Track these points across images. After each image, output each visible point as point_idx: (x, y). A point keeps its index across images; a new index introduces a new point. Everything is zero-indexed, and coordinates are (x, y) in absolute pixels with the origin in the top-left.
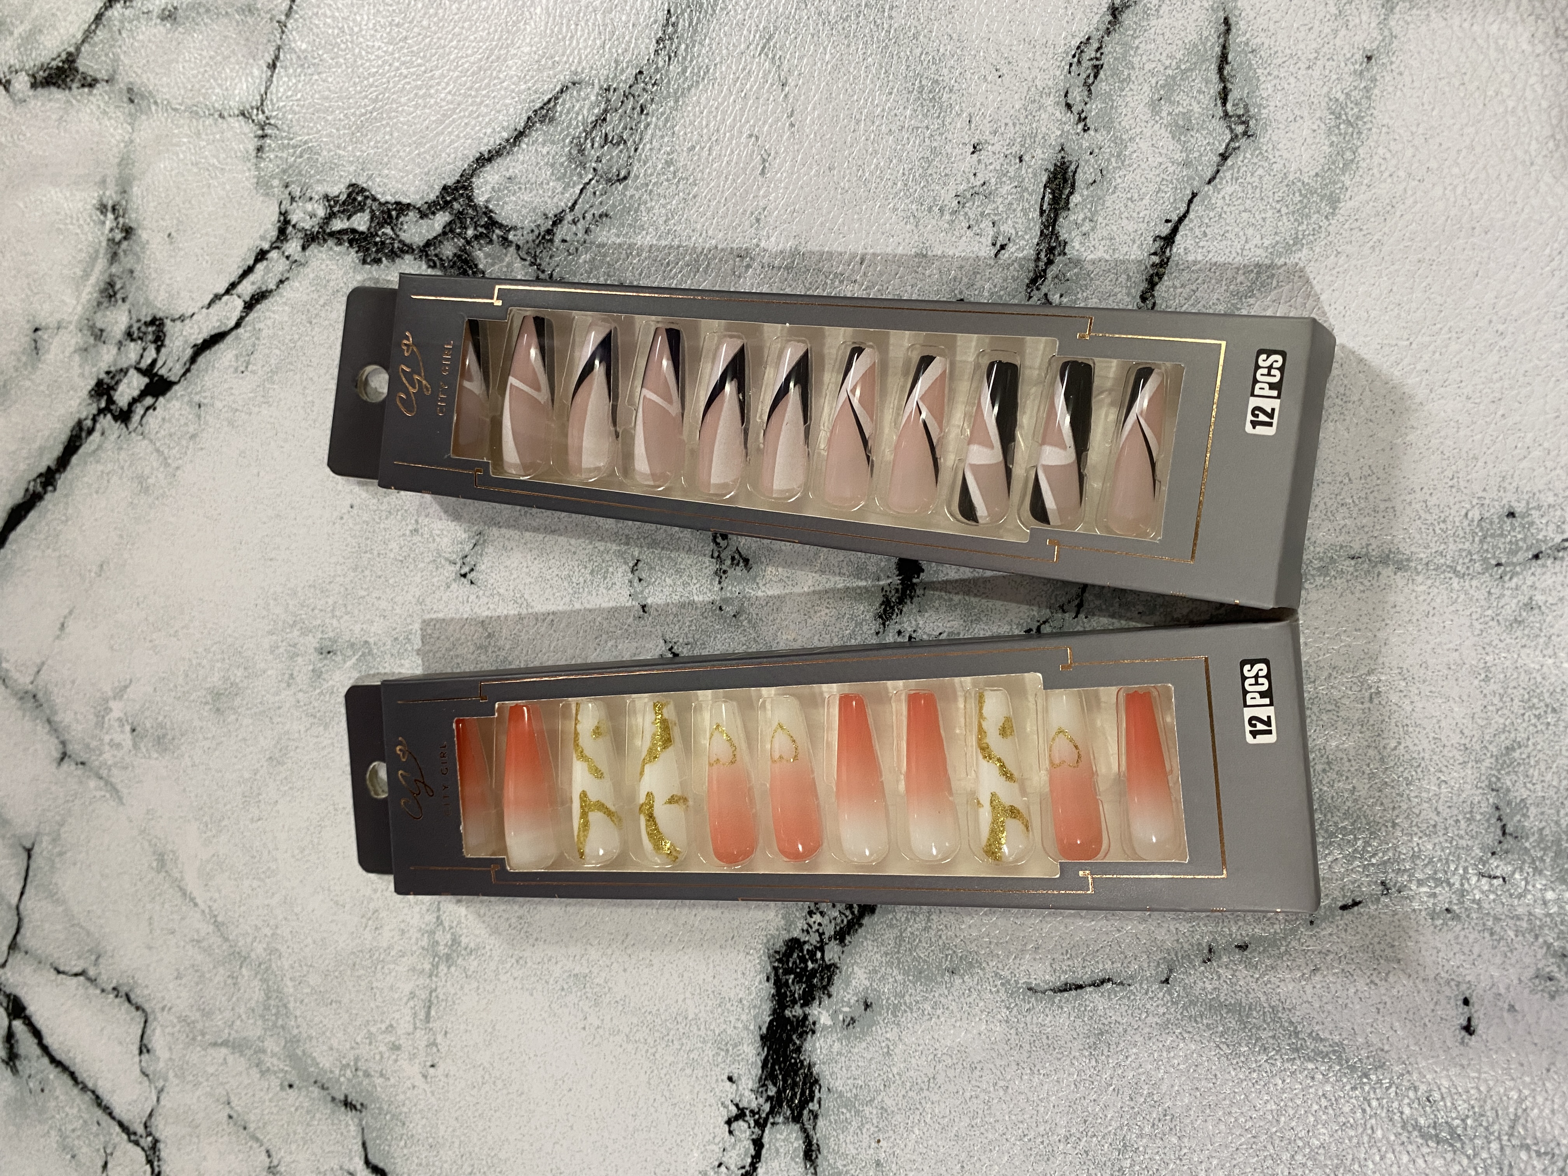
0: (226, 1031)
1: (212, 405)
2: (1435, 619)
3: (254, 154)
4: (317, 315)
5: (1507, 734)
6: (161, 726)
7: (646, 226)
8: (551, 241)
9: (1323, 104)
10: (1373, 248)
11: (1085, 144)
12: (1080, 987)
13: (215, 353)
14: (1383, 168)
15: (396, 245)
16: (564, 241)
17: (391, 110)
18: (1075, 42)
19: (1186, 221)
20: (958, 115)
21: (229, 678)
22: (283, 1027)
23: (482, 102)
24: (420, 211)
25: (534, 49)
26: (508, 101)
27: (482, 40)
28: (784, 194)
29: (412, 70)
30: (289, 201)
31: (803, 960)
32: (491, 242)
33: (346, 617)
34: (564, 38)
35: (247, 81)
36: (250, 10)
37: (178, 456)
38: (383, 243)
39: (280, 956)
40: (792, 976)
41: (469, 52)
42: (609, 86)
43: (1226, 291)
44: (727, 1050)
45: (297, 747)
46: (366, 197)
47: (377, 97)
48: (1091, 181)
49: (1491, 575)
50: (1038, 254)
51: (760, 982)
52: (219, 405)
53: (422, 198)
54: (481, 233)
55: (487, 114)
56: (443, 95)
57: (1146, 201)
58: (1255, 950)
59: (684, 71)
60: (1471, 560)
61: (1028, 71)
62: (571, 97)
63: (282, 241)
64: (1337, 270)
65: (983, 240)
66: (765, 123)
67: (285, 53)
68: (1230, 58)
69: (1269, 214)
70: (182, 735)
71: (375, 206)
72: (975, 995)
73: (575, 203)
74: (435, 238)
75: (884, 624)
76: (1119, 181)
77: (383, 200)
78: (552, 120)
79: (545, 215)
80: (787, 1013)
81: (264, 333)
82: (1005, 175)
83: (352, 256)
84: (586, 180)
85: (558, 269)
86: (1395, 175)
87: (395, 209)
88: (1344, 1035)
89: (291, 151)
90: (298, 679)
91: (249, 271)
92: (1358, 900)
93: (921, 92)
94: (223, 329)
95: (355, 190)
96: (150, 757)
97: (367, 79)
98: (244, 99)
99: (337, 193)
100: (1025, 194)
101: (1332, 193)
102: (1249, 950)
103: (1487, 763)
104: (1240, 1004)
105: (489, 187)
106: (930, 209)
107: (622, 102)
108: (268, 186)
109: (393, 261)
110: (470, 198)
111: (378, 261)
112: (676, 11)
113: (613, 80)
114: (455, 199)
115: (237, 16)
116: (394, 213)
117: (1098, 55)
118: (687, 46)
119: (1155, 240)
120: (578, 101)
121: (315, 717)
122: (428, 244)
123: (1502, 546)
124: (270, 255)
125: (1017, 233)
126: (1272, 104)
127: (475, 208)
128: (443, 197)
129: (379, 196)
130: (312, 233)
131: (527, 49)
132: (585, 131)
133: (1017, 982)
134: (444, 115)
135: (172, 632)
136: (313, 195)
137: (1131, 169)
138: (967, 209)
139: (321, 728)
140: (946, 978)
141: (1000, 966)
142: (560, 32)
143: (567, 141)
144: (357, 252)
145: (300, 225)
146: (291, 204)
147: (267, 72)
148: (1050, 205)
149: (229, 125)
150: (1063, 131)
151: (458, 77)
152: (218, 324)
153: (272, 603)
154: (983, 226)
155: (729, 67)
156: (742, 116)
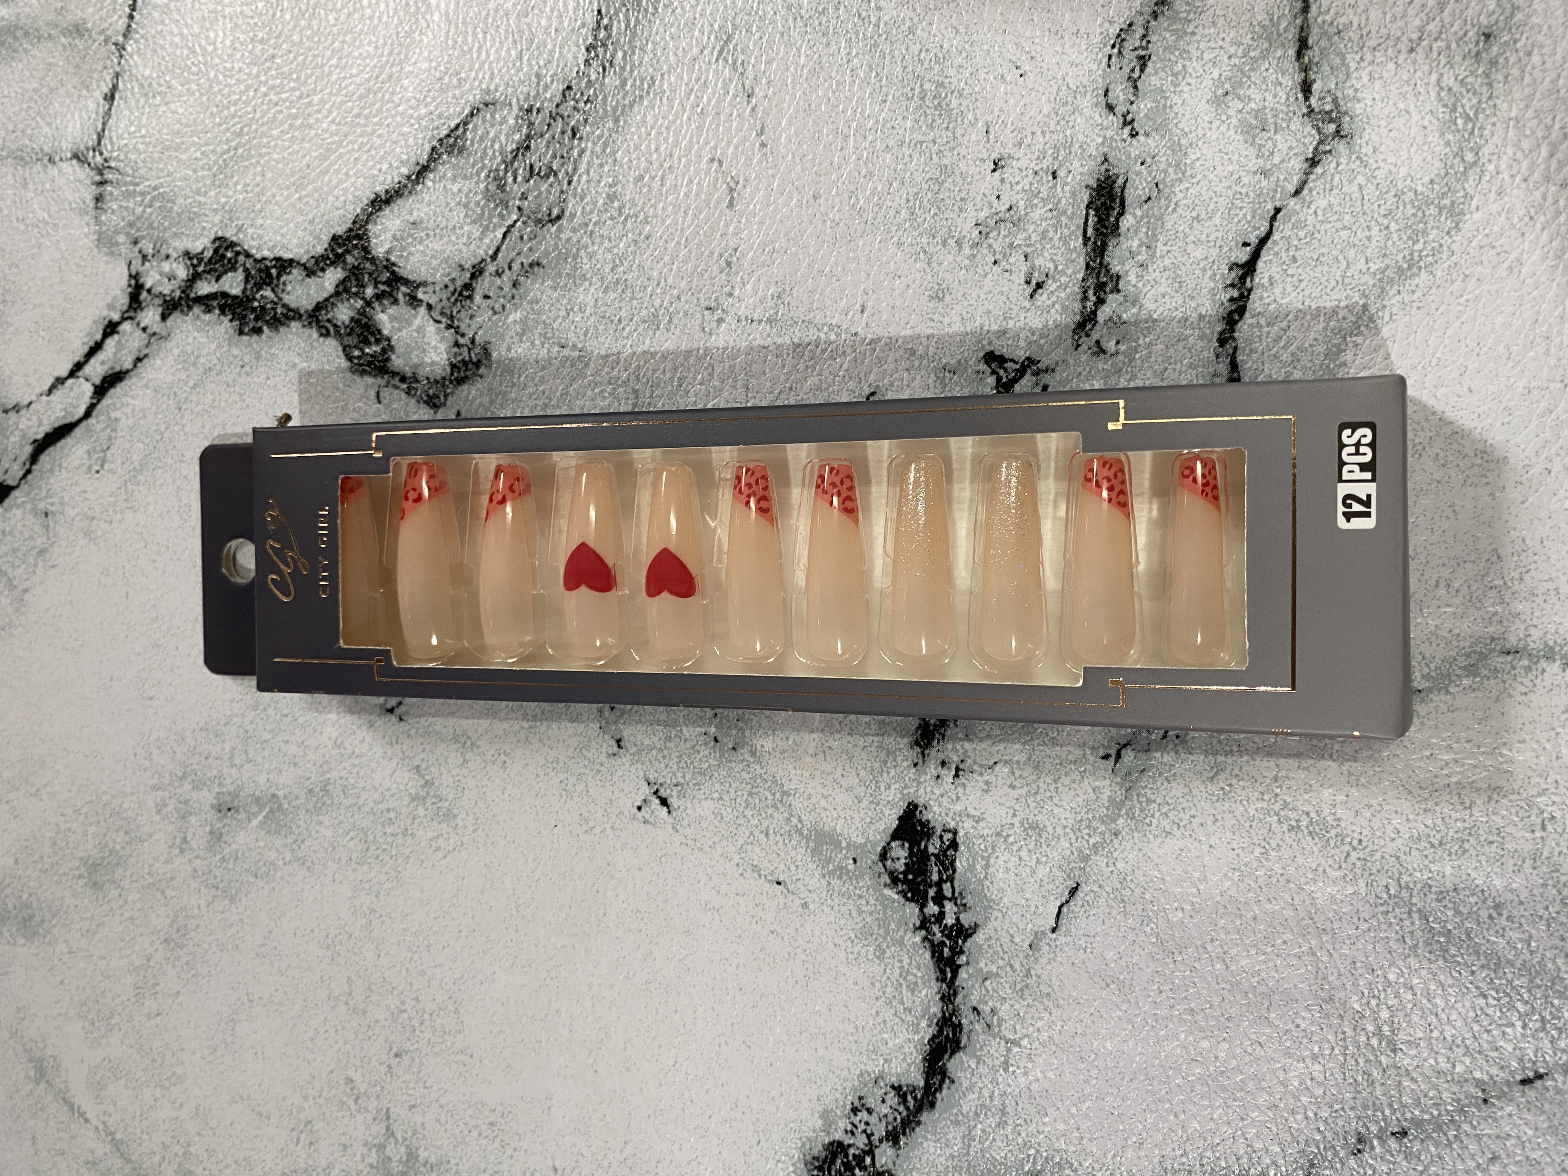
1: (62, 513)
3: (92, 205)
4: (186, 399)
6: (27, 905)
7: (588, 276)
8: (470, 297)
9: (1433, 94)
10: (1510, 269)
11: (1134, 153)
13: (62, 448)
14: (1515, 170)
15: (279, 311)
16: (487, 297)
17: (260, 146)
18: (1114, 30)
19: (1269, 244)
20: (972, 124)
21: (106, 845)
23: (374, 132)
24: (306, 268)
25: (434, 64)
26: (405, 129)
27: (369, 56)
28: (759, 230)
29: (284, 96)
30: (140, 260)
31: (849, 1167)
32: (396, 302)
33: (248, 767)
34: (471, 50)
35: (81, 116)
36: (78, 31)
37: (25, 576)
38: (263, 308)
41: (354, 71)
42: (531, 106)
43: (1325, 329)
45: (197, 926)
46: (238, 254)
47: (242, 129)
48: (1144, 198)
50: (1085, 292)
52: (71, 512)
53: (307, 251)
54: (383, 292)
55: (382, 146)
56: (325, 125)
57: (1217, 220)
58: (1416, 1137)
59: (624, 83)
61: (1056, 68)
62: (484, 121)
63: (135, 310)
64: (1464, 298)
65: (1014, 277)
66: (729, 143)
67: (124, 81)
68: (1311, 41)
69: (1375, 231)
70: (53, 916)
71: (249, 263)
73: (498, 250)
74: (327, 300)
75: (923, 754)
76: (1180, 196)
77: (258, 256)
78: (462, 150)
79: (460, 266)
81: (123, 423)
82: (1036, 196)
83: (225, 326)
84: (510, 222)
85: (481, 332)
87: (275, 266)
89: (139, 199)
90: (194, 844)
91: (95, 349)
92: (1542, 1071)
93: (923, 99)
94: (69, 420)
95: (222, 245)
96: (15, 943)
97: (228, 108)
98: (78, 140)
99: (200, 249)
100: (1063, 219)
101: (1453, 203)
102: (1408, 1137)
105: (389, 235)
106: (944, 243)
107: (549, 125)
108: (114, 244)
109: (277, 329)
110: (366, 250)
111: (258, 331)
112: (608, 12)
113: (535, 98)
114: (348, 252)
115: (63, 40)
116: (274, 271)
117: (1144, 43)
118: (625, 53)
119: (1231, 269)
120: (492, 126)
121: (217, 888)
122: (318, 307)
124: (122, 328)
125: (1056, 267)
126: (1369, 96)
127: (373, 260)
128: (333, 250)
129: (254, 251)
130: (173, 299)
131: (425, 65)
132: (504, 161)
134: (328, 150)
135: (33, 791)
136: (170, 251)
137: (1195, 180)
138: (991, 240)
139: (227, 902)
141: (1096, 1166)
142: (465, 42)
143: (483, 175)
144: (231, 321)
145: (157, 290)
146: (143, 264)
147: (104, 106)
148: (1096, 230)
149: (60, 171)
150: (1105, 137)
151: (342, 103)
152: (63, 413)
153: (156, 752)
154: (1011, 260)
155: (680, 77)
156: (700, 135)
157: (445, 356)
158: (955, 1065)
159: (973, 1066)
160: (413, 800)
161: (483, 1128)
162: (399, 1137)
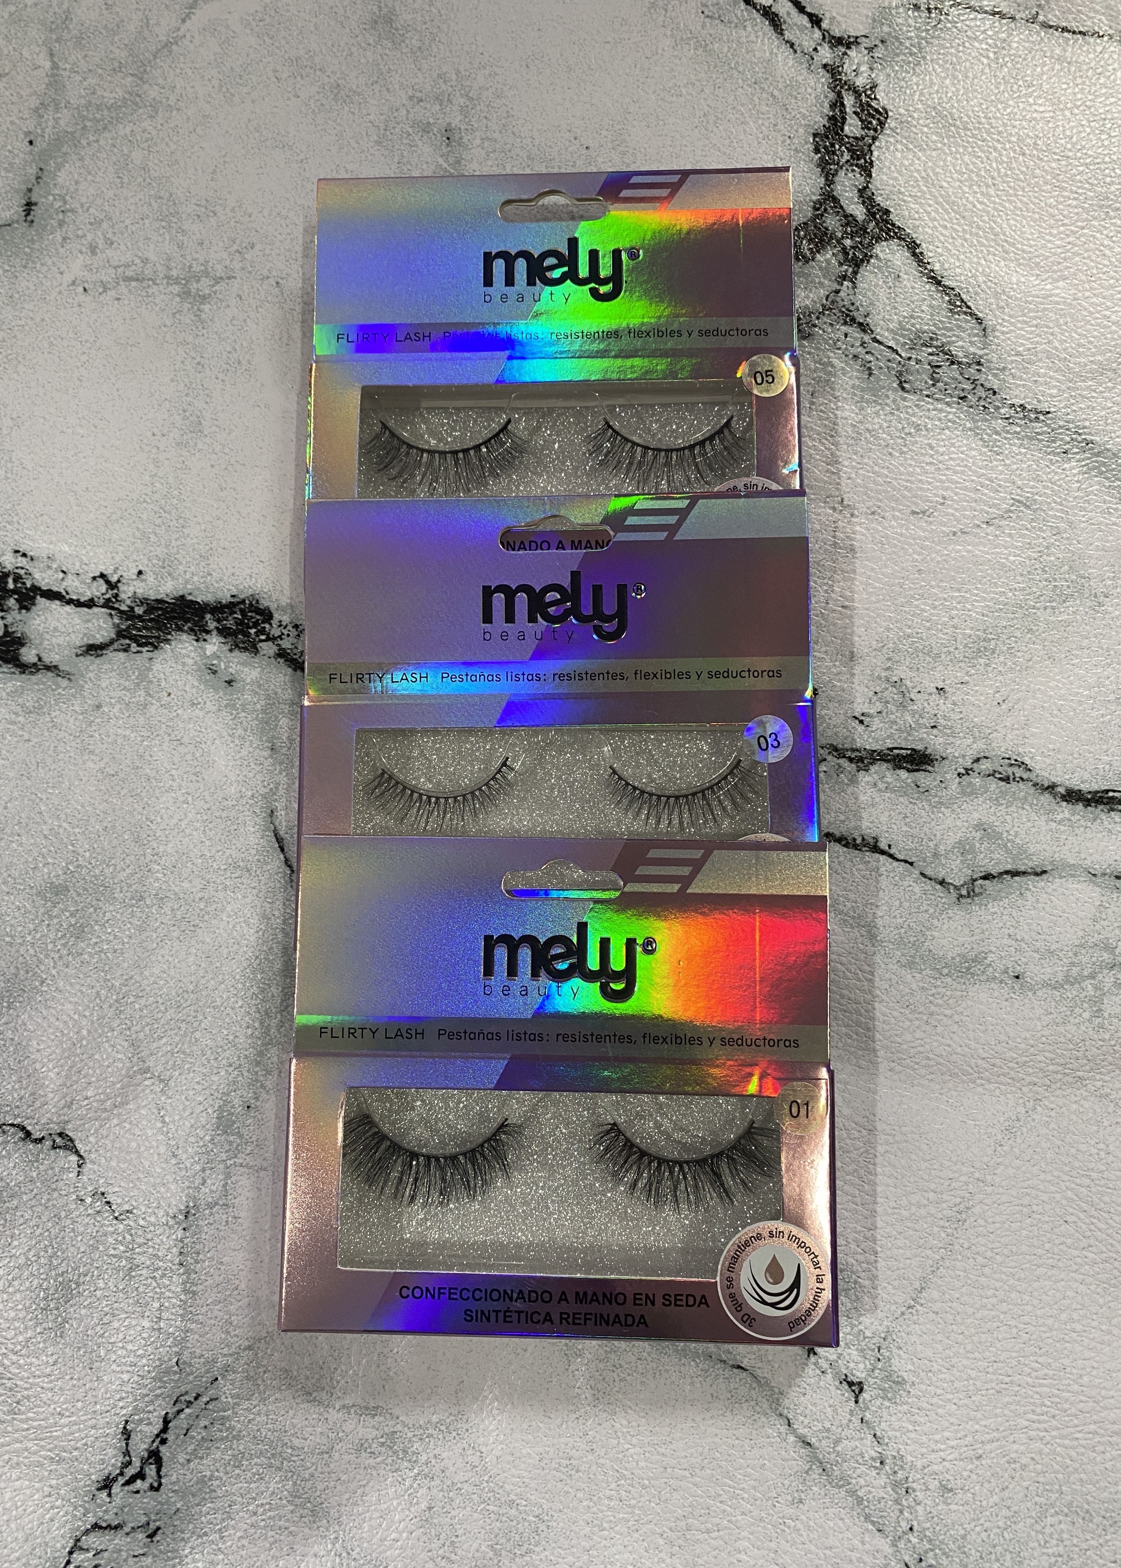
0: (68, 66)
7: (863, 412)
8: (845, 323)
9: (983, 949)
11: (948, 776)
12: (282, 849)
14: (936, 996)
15: (833, 167)
16: (846, 335)
17: (957, 146)
18: (1027, 760)
19: (891, 860)
20: (967, 673)
21: (408, 31)
22: (85, 128)
23: (966, 240)
24: (865, 188)
25: (1015, 286)
26: (967, 266)
27: (1023, 234)
28: (896, 533)
29: (994, 165)
30: (869, 46)
31: (256, 625)
32: (841, 264)
33: (483, 153)
34: (1024, 315)
38: (834, 153)
39: (151, 117)
40: (240, 617)
42: (982, 365)
44: (164, 567)
45: (353, 113)
46: (875, 130)
47: (969, 129)
48: (919, 783)
50: (858, 750)
51: (229, 590)
53: (877, 189)
54: (848, 254)
55: (955, 247)
56: (971, 199)
57: (905, 828)
59: (997, 433)
61: (1003, 725)
62: (972, 328)
63: (830, 42)
65: (867, 705)
66: (956, 509)
67: (1008, 24)
68: (1016, 878)
69: (900, 921)
71: (868, 140)
72: (257, 768)
73: (880, 343)
74: (842, 207)
76: (920, 805)
77: (873, 148)
78: (952, 311)
79: (868, 314)
80: (209, 616)
81: (742, 33)
82: (920, 716)
83: (820, 121)
84: (900, 350)
85: (821, 332)
86: (931, 1005)
87: (866, 162)
89: (916, 42)
90: (418, 108)
91: (803, 10)
93: (984, 640)
95: (882, 116)
97: (985, 117)
99: (878, 97)
100: (905, 734)
101: (917, 963)
105: (890, 256)
106: (889, 659)
107: (969, 379)
108: (882, 21)
109: (819, 166)
110: (878, 239)
111: (817, 151)
112: (1048, 419)
113: (988, 367)
114: (877, 223)
116: (862, 161)
117: (1017, 779)
118: (1019, 433)
119: (874, 838)
120: (969, 335)
121: (385, 130)
122: (835, 200)
124: (816, 30)
125: (873, 732)
126: (982, 913)
127: (871, 245)
128: (879, 211)
129: (877, 143)
130: (840, 73)
131: (1014, 280)
132: (943, 345)
133: (276, 800)
134: (953, 202)
136: (876, 71)
137: (930, 814)
138: (891, 689)
139: (376, 138)
141: (286, 785)
142: (1030, 310)
143: (934, 329)
144: (824, 126)
145: (847, 61)
146: (866, 48)
148: (898, 755)
150: (957, 757)
151: (988, 213)
153: (487, 72)
154: (878, 704)
155: (1002, 472)
156: (961, 489)
161: (235, 355)
162: (216, 288)
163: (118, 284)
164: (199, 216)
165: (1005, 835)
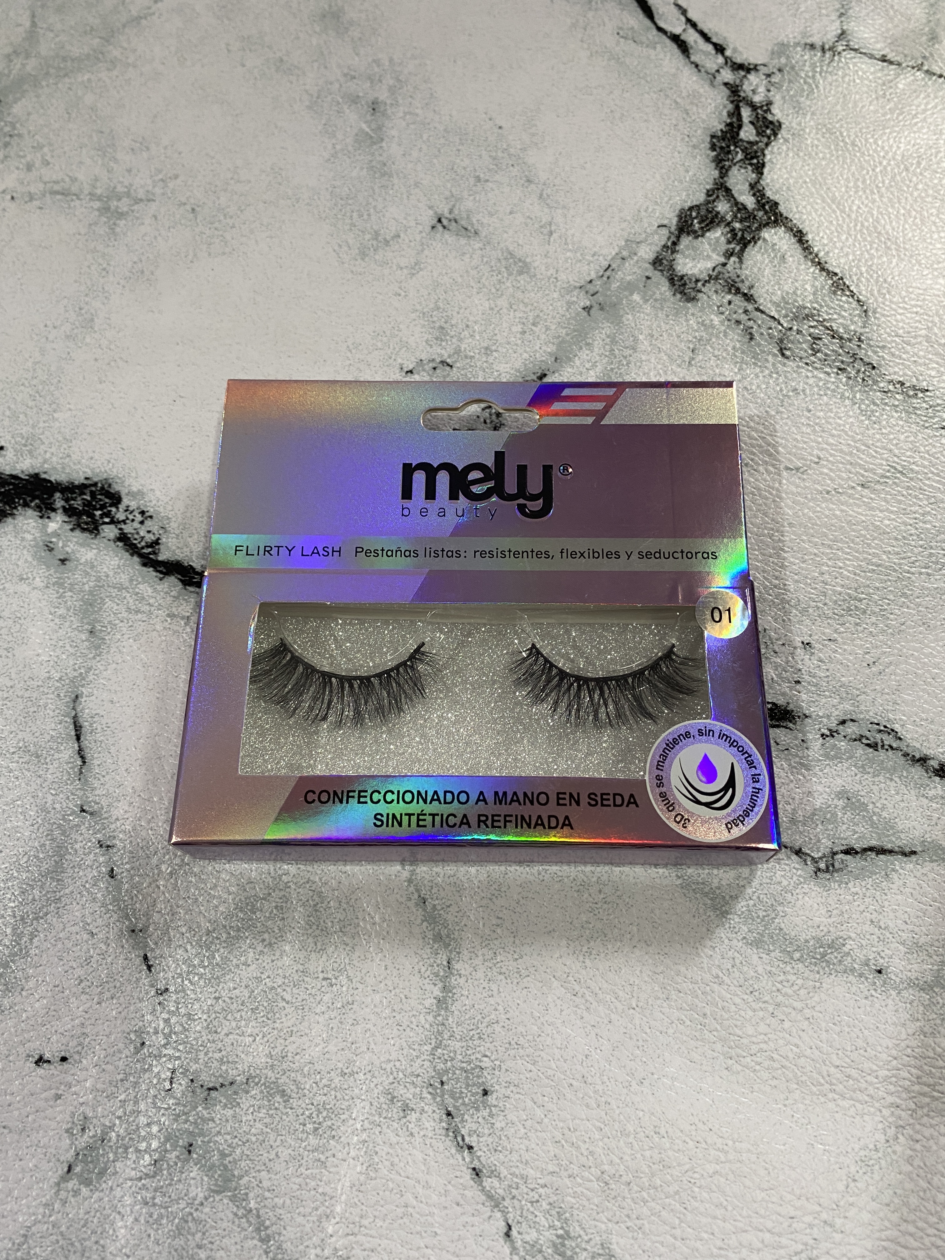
0: (45, 25)
1: (590, 9)
2: (395, 1031)
3: (809, 41)
4: (667, 96)
5: (296, 1090)
7: (742, 372)
8: (730, 292)
9: (841, 934)
10: (717, 977)
11: (810, 736)
12: (78, 738)
13: (637, 12)
14: (785, 984)
15: (727, 163)
16: (730, 303)
17: (845, 159)
18: (897, 727)
20: (836, 631)
21: (352, 25)
22: (47, 73)
23: (850, 235)
24: (756, 183)
25: (896, 278)
26: (851, 257)
27: (904, 236)
28: (768, 485)
29: (879, 175)
30: (767, 72)
31: (102, 507)
32: (729, 242)
33: (404, 124)
34: (906, 303)
35: (872, 37)
36: (933, 39)
38: (729, 152)
39: (108, 70)
40: (89, 498)
41: (894, 223)
42: (862, 342)
44: (25, 445)
45: (291, 83)
46: (769, 138)
47: (857, 146)
48: (778, 741)
49: (433, 1077)
51: (84, 472)
52: (590, 14)
53: (768, 185)
54: (736, 235)
55: (840, 240)
56: (857, 202)
58: (109, 884)
59: (875, 404)
60: (447, 1060)
61: (872, 688)
62: (854, 309)
63: (731, 66)
66: (831, 470)
67: (895, 69)
68: (881, 856)
71: (761, 145)
72: (72, 650)
73: (762, 312)
74: (733, 196)
77: (766, 152)
78: (834, 293)
79: (752, 287)
80: (58, 495)
81: (652, 52)
82: (783, 671)
83: (718, 126)
84: (782, 321)
85: (705, 297)
86: (778, 994)
87: (758, 162)
88: (35, 958)
89: (810, 74)
90: (350, 84)
91: (706, 37)
92: (153, 969)
93: (855, 599)
94: (656, 17)
95: (776, 127)
97: (872, 137)
98: (855, 35)
99: (773, 111)
101: (765, 942)
102: (110, 879)
103: (270, 1074)
104: (62, 872)
105: (776, 240)
107: (848, 352)
108: (780, 54)
109: (713, 161)
110: (767, 225)
111: (713, 147)
112: (927, 396)
113: (868, 344)
114: (766, 212)
115: (927, 29)
116: (755, 161)
117: (886, 747)
118: (897, 407)
120: (850, 315)
121: (318, 98)
122: (728, 190)
123: (458, 1086)
124: (720, 56)
126: (842, 892)
127: (759, 229)
128: (768, 202)
129: (770, 148)
130: (739, 91)
131: (896, 272)
132: (824, 320)
133: (83, 686)
134: (839, 203)
136: (772, 93)
137: (789, 775)
139: (307, 103)
140: (86, 627)
141: (96, 672)
142: (911, 299)
143: (815, 305)
144: (721, 130)
145: (746, 83)
146: (764, 74)
147: (878, 55)
149: (833, 21)
150: (821, 717)
151: (872, 215)
152: (661, 12)
153: (417, 62)
155: (878, 440)
156: (836, 450)
157: (690, 272)
158: (173, 583)
159: (172, 594)
160: (375, 232)
161: (140, 265)
162: (136, 207)
163: (44, 196)
164: (133, 149)
165: (871, 806)
